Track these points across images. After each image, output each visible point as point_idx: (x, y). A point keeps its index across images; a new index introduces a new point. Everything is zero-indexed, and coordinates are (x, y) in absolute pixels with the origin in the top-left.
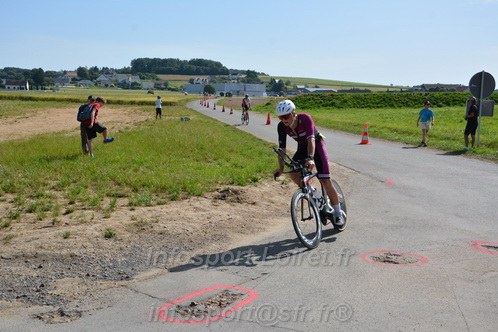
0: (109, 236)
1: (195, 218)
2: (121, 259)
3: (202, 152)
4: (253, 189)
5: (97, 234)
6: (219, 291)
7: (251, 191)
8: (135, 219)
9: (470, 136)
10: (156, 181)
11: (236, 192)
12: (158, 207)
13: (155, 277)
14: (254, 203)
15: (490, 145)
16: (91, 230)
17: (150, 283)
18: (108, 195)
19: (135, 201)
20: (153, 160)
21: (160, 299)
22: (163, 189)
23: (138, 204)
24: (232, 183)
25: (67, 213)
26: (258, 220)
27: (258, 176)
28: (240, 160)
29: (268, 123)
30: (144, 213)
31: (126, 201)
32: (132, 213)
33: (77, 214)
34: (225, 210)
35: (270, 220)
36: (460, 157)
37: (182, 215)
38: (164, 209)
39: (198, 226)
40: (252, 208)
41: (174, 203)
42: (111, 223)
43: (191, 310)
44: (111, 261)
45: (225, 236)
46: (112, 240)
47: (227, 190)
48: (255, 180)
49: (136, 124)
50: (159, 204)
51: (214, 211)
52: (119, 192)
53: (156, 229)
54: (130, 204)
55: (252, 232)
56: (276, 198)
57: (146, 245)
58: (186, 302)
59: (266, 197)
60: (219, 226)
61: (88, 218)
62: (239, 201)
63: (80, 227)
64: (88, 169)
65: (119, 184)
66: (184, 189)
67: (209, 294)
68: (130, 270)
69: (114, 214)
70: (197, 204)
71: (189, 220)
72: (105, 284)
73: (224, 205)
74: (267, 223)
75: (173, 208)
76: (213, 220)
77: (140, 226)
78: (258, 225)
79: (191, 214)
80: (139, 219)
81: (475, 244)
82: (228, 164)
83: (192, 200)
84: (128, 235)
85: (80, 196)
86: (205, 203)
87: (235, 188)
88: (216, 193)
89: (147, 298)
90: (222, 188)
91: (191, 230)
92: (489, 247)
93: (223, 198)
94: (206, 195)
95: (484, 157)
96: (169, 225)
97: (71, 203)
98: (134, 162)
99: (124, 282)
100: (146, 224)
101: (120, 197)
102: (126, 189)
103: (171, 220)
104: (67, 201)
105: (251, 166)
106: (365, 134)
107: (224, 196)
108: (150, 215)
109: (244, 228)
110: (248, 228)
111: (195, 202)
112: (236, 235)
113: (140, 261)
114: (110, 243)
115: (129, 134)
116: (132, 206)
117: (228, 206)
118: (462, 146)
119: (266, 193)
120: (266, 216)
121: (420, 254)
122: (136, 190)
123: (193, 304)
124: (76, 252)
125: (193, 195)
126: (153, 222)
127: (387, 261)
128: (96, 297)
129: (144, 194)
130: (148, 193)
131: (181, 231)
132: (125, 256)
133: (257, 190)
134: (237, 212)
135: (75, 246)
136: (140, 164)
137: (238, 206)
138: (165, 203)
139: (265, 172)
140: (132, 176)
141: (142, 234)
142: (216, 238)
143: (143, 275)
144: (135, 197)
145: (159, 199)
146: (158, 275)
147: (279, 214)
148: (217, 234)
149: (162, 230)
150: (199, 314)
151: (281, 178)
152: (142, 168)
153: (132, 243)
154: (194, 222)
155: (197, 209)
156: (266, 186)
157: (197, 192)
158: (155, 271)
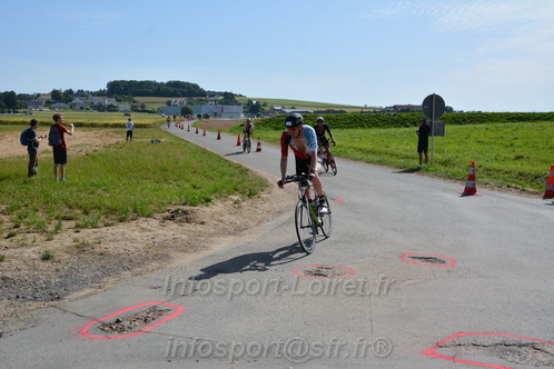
0: (46, 258)
1: (139, 239)
2: (55, 280)
3: (164, 174)
4: (205, 209)
5: (34, 256)
6: (146, 308)
7: (202, 211)
8: (78, 241)
10: (108, 203)
11: (185, 212)
12: (104, 229)
13: (87, 296)
14: (203, 223)
15: (445, 163)
16: (29, 253)
17: (80, 303)
18: (56, 218)
19: (81, 223)
20: (112, 183)
21: (87, 318)
22: (113, 211)
23: (86, 226)
24: (185, 204)
25: (8, 237)
26: (203, 239)
27: (212, 197)
28: (196, 180)
29: (239, 144)
30: (89, 235)
31: (72, 224)
32: (77, 235)
33: (19, 237)
34: (172, 230)
35: (215, 239)
36: (414, 175)
37: (126, 236)
38: (111, 230)
39: (140, 246)
40: (199, 227)
41: (121, 225)
42: (51, 246)
43: (116, 326)
44: (45, 283)
45: (167, 255)
46: (49, 262)
47: (177, 211)
48: (208, 201)
49: (105, 147)
50: (105, 226)
51: (160, 232)
52: (68, 215)
53: (98, 250)
54: (77, 226)
55: (195, 251)
56: (226, 218)
57: (84, 266)
58: (111, 320)
59: (216, 216)
60: (163, 246)
61: (29, 242)
62: (188, 221)
63: (17, 251)
64: (43, 192)
65: (70, 207)
66: (135, 211)
67: (137, 311)
68: (62, 290)
69: (57, 236)
70: (145, 225)
71: (133, 240)
72: (34, 305)
73: (172, 225)
74: (211, 242)
75: (120, 229)
76: (157, 240)
77: (81, 248)
78: (203, 244)
79: (136, 235)
80: (81, 241)
81: (403, 256)
82: (187, 186)
84: (67, 256)
85: (27, 220)
86: (154, 223)
87: (185, 208)
88: (167, 214)
89: (73, 317)
90: (173, 209)
91: (132, 250)
92: (414, 258)
93: (172, 218)
94: (155, 215)
95: (436, 175)
96: (111, 246)
97: (16, 227)
98: (93, 184)
99: (55, 303)
100: (88, 245)
101: (69, 219)
102: (79, 212)
103: (114, 240)
104: (12, 225)
105: (210, 184)
107: (173, 216)
108: (94, 237)
109: (188, 247)
110: (192, 247)
111: (142, 222)
112: (178, 254)
113: (74, 283)
114: (48, 264)
115: (93, 157)
116: (78, 228)
117: (176, 226)
118: (415, 163)
119: (216, 212)
120: (212, 235)
121: (351, 266)
122: (86, 213)
123: (118, 321)
124: (9, 275)
125: (143, 216)
126: (95, 243)
127: (318, 274)
128: (22, 318)
129: (94, 214)
130: (97, 214)
131: (122, 252)
132: (60, 277)
133: (208, 209)
134: (184, 232)
135: (8, 269)
136: (98, 186)
137: (187, 226)
138: (112, 225)
139: (220, 193)
140: (85, 199)
141: (82, 255)
142: (157, 257)
143: (75, 295)
144: (83, 219)
145: (108, 221)
146: (91, 294)
147: (226, 232)
148: (159, 253)
149: (103, 250)
150: (122, 330)
151: (235, 198)
152: (99, 191)
153: (70, 265)
154: (137, 242)
155: (143, 230)
156: (218, 206)
157: (147, 213)
158: (88, 291)
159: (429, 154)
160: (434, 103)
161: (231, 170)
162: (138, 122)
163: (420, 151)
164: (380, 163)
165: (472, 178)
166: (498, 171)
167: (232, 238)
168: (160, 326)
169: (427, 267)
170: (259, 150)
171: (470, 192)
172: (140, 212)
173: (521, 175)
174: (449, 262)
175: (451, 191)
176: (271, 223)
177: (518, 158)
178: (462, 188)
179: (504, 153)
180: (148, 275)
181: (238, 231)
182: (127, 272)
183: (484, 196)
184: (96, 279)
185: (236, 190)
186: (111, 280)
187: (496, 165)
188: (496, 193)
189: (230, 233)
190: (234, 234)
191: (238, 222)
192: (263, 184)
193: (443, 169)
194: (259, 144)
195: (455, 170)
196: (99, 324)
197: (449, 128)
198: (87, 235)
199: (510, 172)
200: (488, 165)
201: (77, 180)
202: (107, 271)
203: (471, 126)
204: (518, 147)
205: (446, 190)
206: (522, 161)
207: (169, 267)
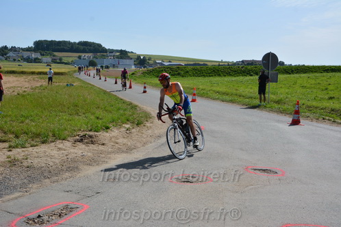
1: (56, 156)
3: (75, 109)
4: (105, 134)
6: (61, 206)
7: (103, 136)
8: (10, 157)
9: (262, 96)
10: (34, 130)
11: (91, 137)
12: (31, 149)
13: (16, 198)
14: (103, 144)
15: (278, 102)
17: (11, 203)
19: (13, 144)
20: (37, 115)
21: (15, 214)
22: (38, 135)
23: (16, 147)
24: (91, 130)
26: (103, 156)
27: (111, 125)
28: (99, 113)
29: (130, 87)
30: (19, 153)
31: (6, 145)
32: (9, 153)
34: (81, 149)
35: (112, 156)
36: (255, 110)
37: (47, 154)
38: (35, 149)
39: (57, 161)
40: (101, 148)
41: (43, 146)
43: (38, 220)
45: (77, 167)
47: (85, 136)
48: (108, 128)
49: (32, 89)
50: (32, 146)
51: (72, 151)
52: (3, 138)
53: (25, 164)
54: (10, 147)
55: (97, 165)
56: (121, 140)
57: (14, 176)
58: (35, 215)
59: (113, 139)
60: (74, 161)
62: (93, 143)
65: (5, 133)
66: (54, 135)
67: (54, 209)
70: (61, 146)
71: (52, 157)
73: (81, 146)
74: (110, 158)
75: (43, 148)
76: (70, 157)
77: (13, 162)
79: (55, 152)
80: (13, 158)
81: (247, 168)
82: (92, 117)
83: (57, 142)
84: (2, 169)
86: (67, 144)
87: (91, 133)
88: (78, 137)
89: (5, 214)
90: (82, 134)
91: (51, 164)
92: (255, 170)
93: (81, 141)
94: (69, 139)
95: (272, 110)
96: (36, 161)
98: (22, 116)
100: (18, 160)
101: (4, 141)
102: (11, 136)
103: (38, 157)
105: (110, 116)
106: (194, 95)
107: (82, 140)
108: (23, 154)
109: (92, 162)
110: (95, 162)
111: (59, 144)
112: (85, 167)
113: (6, 188)
115: (23, 96)
116: (10, 148)
117: (84, 146)
118: (257, 102)
119: (113, 137)
120: (110, 153)
122: (17, 137)
123: (39, 216)
125: (60, 139)
126: (23, 159)
127: (186, 181)
129: (23, 138)
130: (25, 138)
131: (43, 165)
133: (108, 134)
134: (90, 151)
136: (27, 117)
137: (92, 146)
138: (37, 145)
139: (117, 123)
140: (16, 126)
141: (13, 168)
142: (69, 169)
143: (7, 197)
144: (14, 141)
145: (33, 143)
146: (19, 197)
147: (120, 151)
148: (71, 166)
149: (29, 164)
150: (42, 223)
151: (127, 126)
152: (27, 121)
153: (4, 175)
154: (55, 158)
155: (60, 149)
156: (115, 132)
157: (63, 137)
158: (17, 194)
159: (266, 95)
160: (270, 58)
161: (124, 106)
162: (57, 71)
163: (260, 93)
164: (232, 102)
165: (297, 112)
166: (316, 108)
167: (124, 155)
168: (71, 219)
169: (264, 176)
170: (145, 92)
171: (296, 122)
172: (57, 137)
173: (333, 110)
174: (280, 173)
175: (282, 122)
176: (153, 144)
177: (331, 98)
178: (290, 120)
179: (321, 95)
180: (63, 182)
181: (129, 150)
182: (47, 180)
183: (306, 126)
184: (23, 186)
185: (128, 120)
186: (35, 186)
187: (314, 104)
188: (314, 123)
189: (123, 152)
190: (127, 152)
191: (129, 144)
192: (148, 116)
193: (276, 106)
194: (145, 87)
195: (285, 107)
196: (25, 219)
197: (281, 77)
198: (18, 153)
199: (325, 109)
200: (309, 103)
201: (10, 113)
202: (32, 180)
203: (297, 75)
204: (331, 91)
205: (278, 121)
206: (334, 100)
207: (78, 176)
